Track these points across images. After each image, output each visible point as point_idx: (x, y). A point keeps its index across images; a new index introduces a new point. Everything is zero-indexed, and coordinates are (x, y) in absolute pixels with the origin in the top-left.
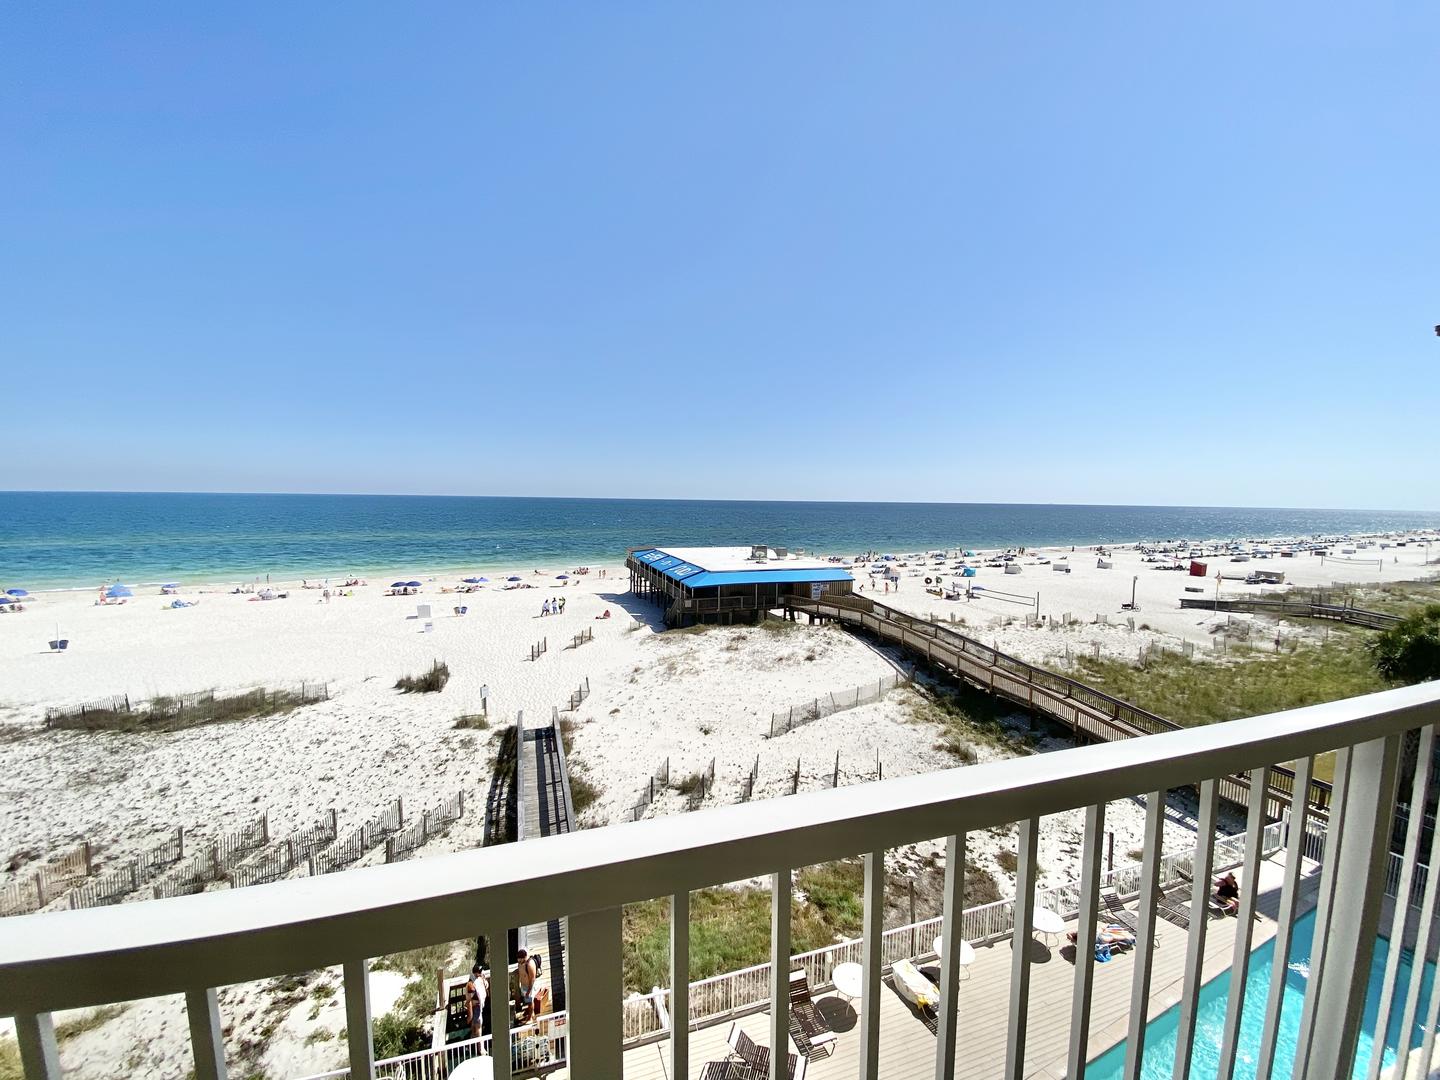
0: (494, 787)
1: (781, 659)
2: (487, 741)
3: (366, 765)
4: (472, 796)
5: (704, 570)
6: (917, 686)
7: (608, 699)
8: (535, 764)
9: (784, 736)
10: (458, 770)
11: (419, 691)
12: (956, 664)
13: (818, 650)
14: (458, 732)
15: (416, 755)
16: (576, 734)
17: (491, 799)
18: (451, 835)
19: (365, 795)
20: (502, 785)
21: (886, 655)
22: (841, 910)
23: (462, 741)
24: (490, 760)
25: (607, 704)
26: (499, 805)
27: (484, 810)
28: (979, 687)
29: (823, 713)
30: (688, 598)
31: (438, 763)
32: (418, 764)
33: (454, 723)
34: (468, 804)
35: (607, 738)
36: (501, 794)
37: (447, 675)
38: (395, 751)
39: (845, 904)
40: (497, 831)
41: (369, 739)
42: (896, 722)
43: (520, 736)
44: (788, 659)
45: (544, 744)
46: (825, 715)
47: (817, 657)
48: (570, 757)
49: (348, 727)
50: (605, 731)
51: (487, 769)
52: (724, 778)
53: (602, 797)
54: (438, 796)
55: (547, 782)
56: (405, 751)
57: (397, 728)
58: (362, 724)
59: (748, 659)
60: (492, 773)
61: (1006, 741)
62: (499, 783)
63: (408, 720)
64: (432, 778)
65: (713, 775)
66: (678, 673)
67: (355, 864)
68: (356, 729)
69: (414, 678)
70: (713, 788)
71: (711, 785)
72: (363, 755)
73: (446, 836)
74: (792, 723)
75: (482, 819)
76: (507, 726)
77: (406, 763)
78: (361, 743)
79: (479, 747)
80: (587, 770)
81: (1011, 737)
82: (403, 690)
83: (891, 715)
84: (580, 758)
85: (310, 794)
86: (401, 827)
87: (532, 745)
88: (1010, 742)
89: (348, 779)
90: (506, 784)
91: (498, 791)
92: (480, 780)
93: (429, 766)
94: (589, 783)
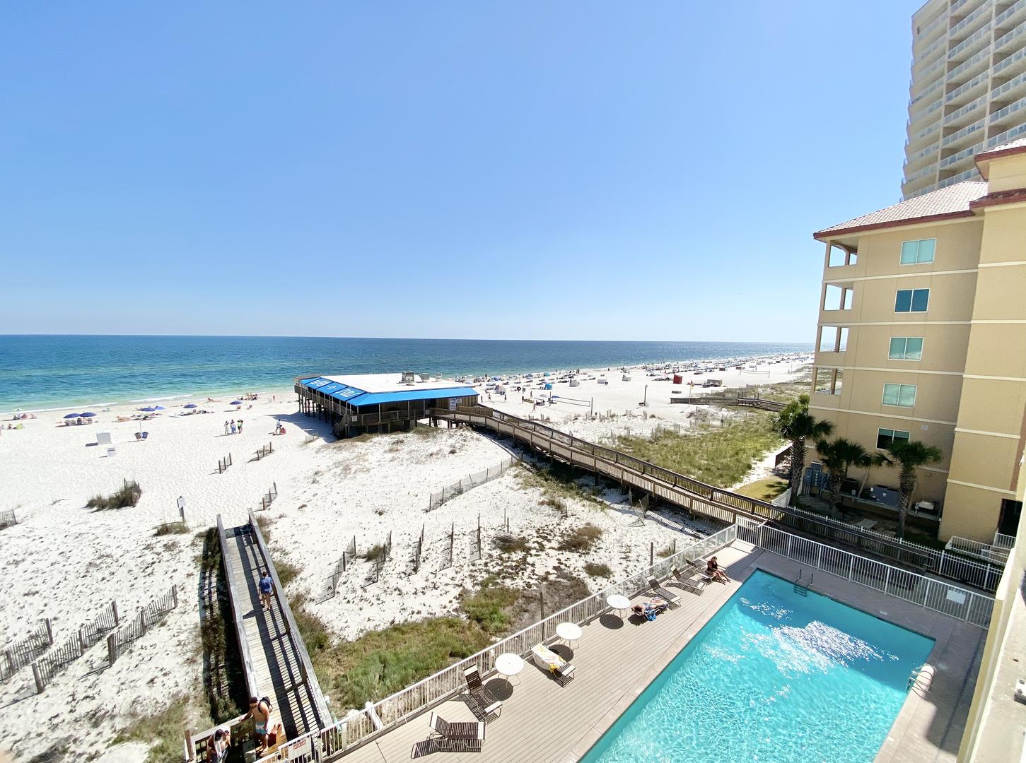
0: (203, 578)
1: (432, 455)
2: (190, 543)
3: (71, 577)
4: (183, 589)
5: (366, 393)
6: (524, 464)
7: (295, 498)
8: (239, 555)
9: (439, 509)
10: (166, 569)
11: (112, 507)
12: (548, 447)
13: (458, 445)
14: (159, 538)
15: (121, 562)
16: (272, 528)
17: (201, 588)
18: (168, 623)
19: (75, 603)
20: (210, 576)
21: (503, 445)
22: (492, 620)
23: (165, 545)
24: (196, 558)
25: (295, 501)
26: (210, 593)
27: (197, 599)
28: (562, 461)
29: (465, 489)
30: (354, 414)
31: (144, 566)
32: (125, 569)
33: (155, 531)
34: (180, 596)
35: (299, 528)
36: (210, 583)
37: (139, 492)
38: (98, 562)
39: (495, 616)
40: (212, 613)
41: (69, 554)
42: (513, 489)
43: (222, 535)
44: (437, 454)
45: (244, 539)
46: (466, 491)
47: (457, 451)
48: (269, 546)
49: (44, 546)
50: (297, 523)
51: (193, 565)
52: (399, 544)
53: (302, 573)
54: (149, 594)
55: (252, 568)
56: (109, 560)
57: (96, 541)
58: (58, 542)
59: (408, 457)
60: (199, 568)
61: (582, 494)
62: (207, 574)
63: (106, 533)
64: (141, 580)
65: (390, 544)
66: (352, 472)
67: (76, 662)
68: (53, 547)
69: (106, 496)
70: (391, 553)
71: (390, 551)
72: (65, 569)
73: (163, 625)
74: (445, 499)
75: (196, 606)
76: (207, 528)
77: (112, 570)
78: (60, 559)
79: (182, 548)
80: (286, 554)
81: (584, 491)
82: (95, 509)
83: (510, 485)
84: (278, 546)
85: (17, 608)
86: (117, 625)
87: (232, 542)
88: (584, 494)
89: (55, 591)
90: (214, 575)
91: (207, 582)
92: (189, 575)
93: (136, 570)
94: (289, 563)
